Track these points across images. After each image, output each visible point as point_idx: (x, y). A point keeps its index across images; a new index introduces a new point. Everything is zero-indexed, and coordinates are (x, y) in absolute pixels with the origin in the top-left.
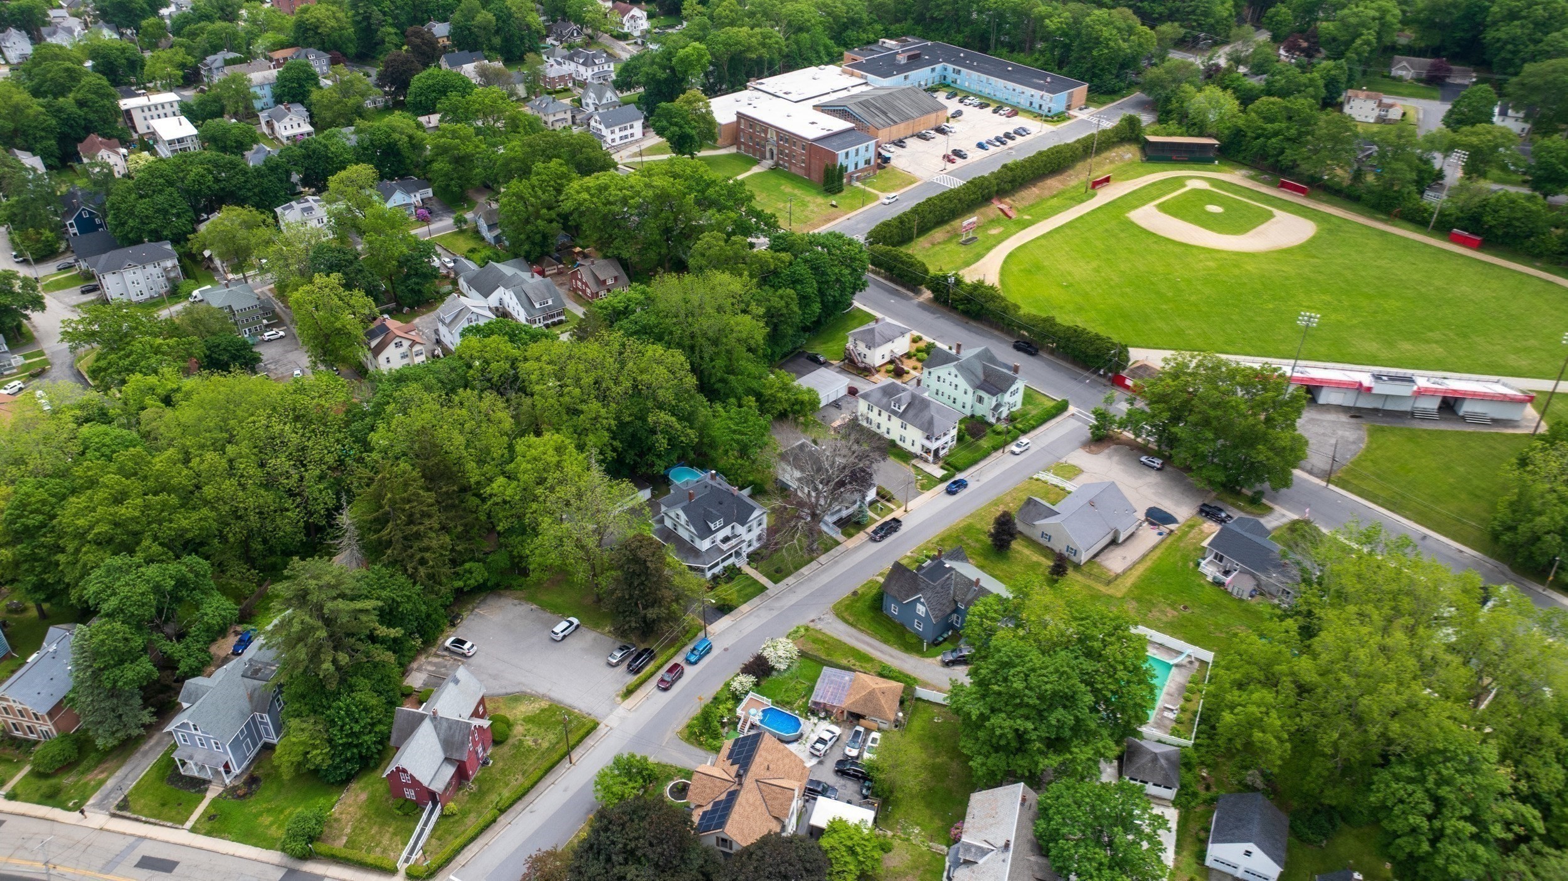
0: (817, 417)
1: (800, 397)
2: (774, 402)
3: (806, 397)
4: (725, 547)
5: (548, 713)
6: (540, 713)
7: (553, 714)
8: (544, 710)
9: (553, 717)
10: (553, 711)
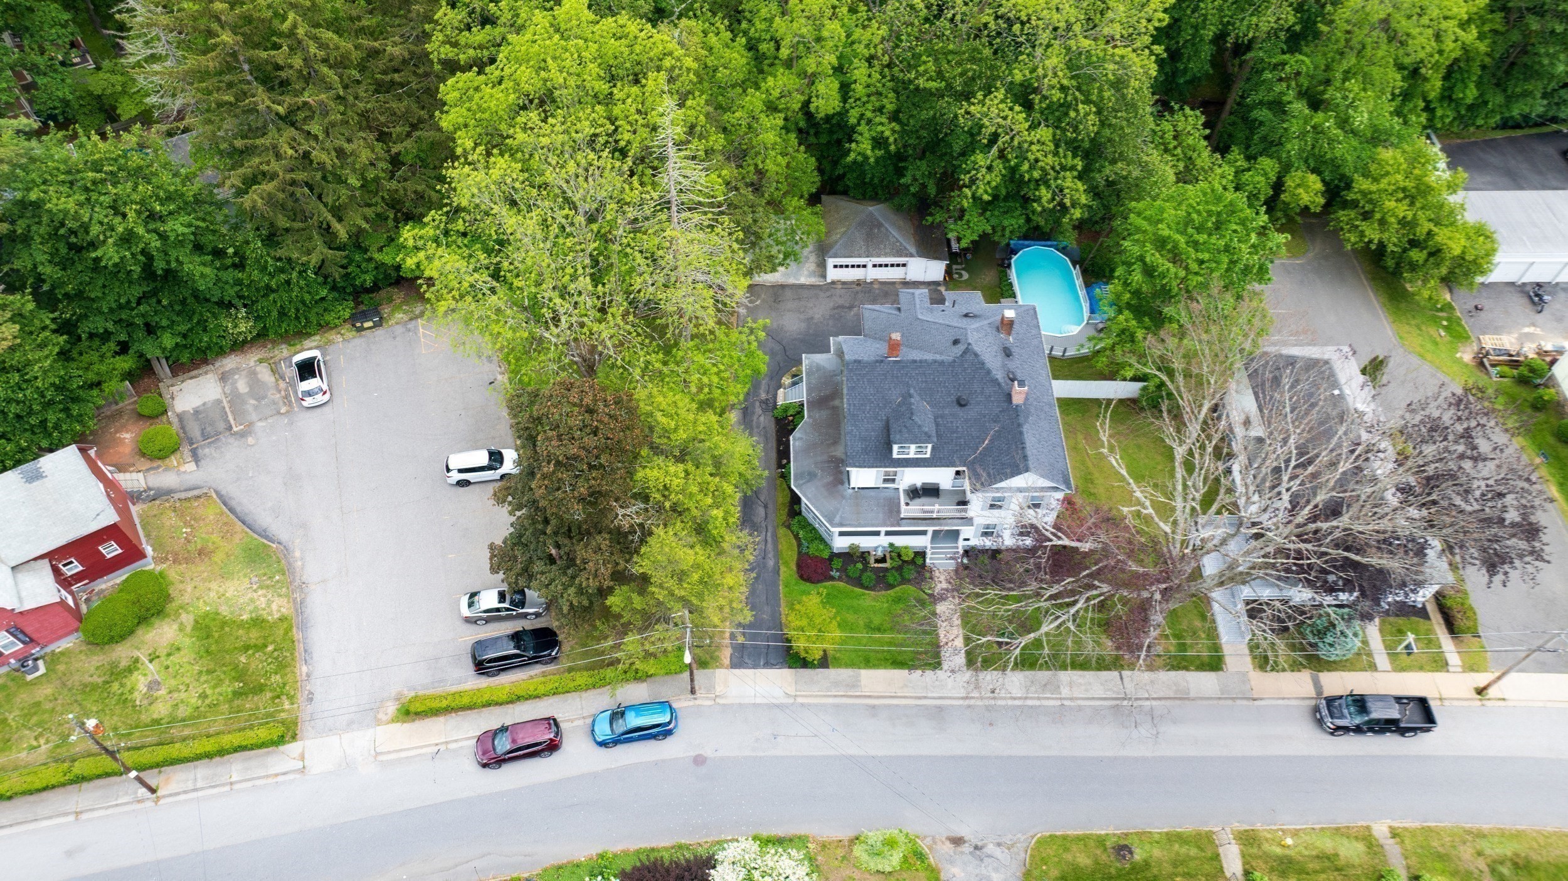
0: (1460, 301)
1: (1442, 236)
2: (1366, 216)
3: (1455, 245)
4: (911, 509)
5: (254, 635)
6: (241, 625)
7: (255, 646)
8: (258, 622)
9: (250, 652)
10: (265, 638)
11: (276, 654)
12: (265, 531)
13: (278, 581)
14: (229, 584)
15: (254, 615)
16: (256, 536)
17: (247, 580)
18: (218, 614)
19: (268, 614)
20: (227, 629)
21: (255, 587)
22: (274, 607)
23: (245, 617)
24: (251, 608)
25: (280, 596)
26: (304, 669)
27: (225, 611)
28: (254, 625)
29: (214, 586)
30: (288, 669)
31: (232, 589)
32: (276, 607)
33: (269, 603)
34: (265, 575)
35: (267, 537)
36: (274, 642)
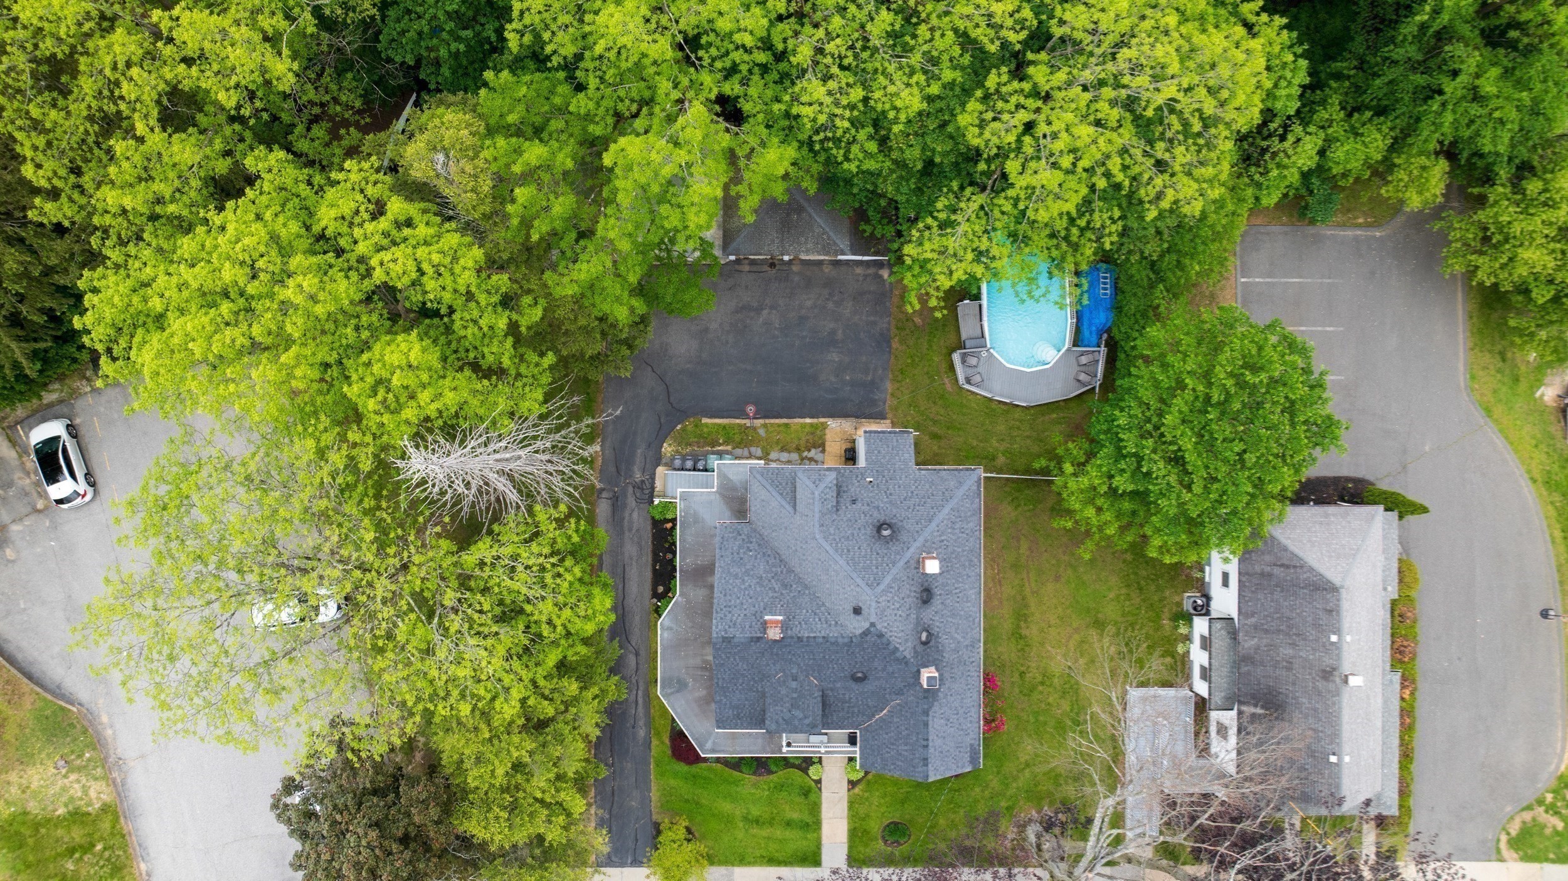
5: (77, 835)
6: (58, 822)
7: (81, 847)
8: (77, 816)
9: (77, 855)
10: (89, 835)
11: (107, 854)
12: (59, 687)
13: (89, 760)
14: (31, 771)
15: (71, 808)
16: (49, 697)
17: (50, 763)
18: (25, 813)
19: (88, 805)
20: (43, 831)
21: (64, 771)
22: (93, 794)
23: (61, 811)
24: (64, 799)
25: (96, 779)
26: (143, 866)
27: (33, 807)
28: (74, 822)
29: (13, 777)
30: (125, 871)
31: (37, 777)
32: (97, 794)
33: (85, 790)
34: (73, 752)
35: (63, 697)
36: (102, 839)
